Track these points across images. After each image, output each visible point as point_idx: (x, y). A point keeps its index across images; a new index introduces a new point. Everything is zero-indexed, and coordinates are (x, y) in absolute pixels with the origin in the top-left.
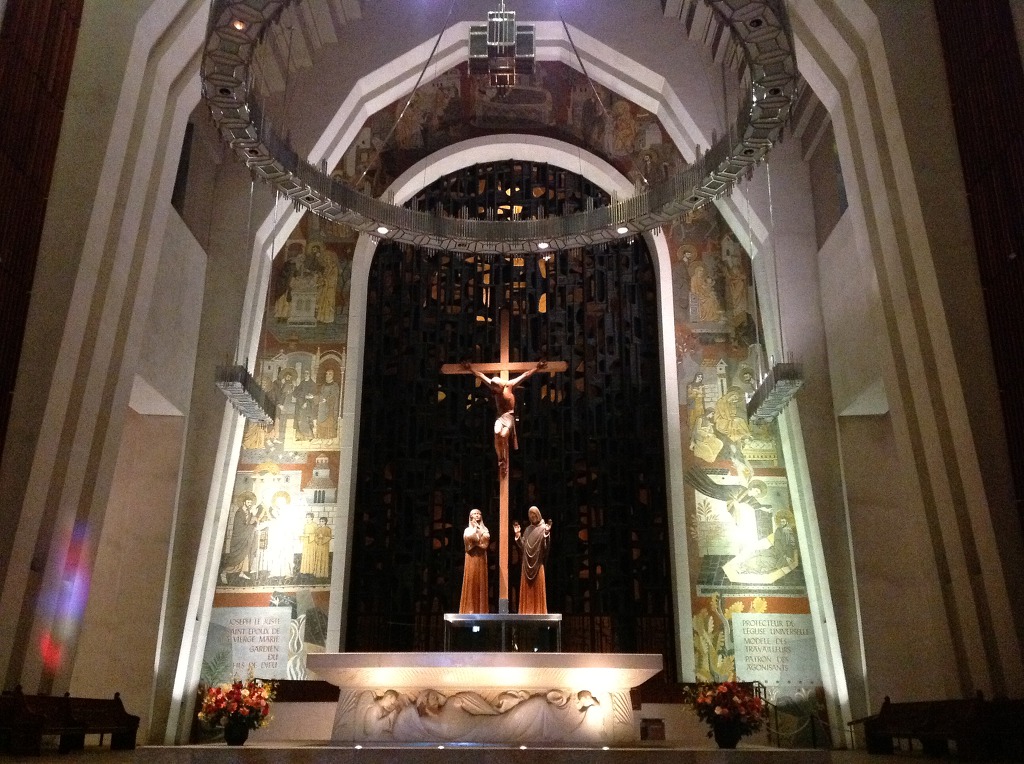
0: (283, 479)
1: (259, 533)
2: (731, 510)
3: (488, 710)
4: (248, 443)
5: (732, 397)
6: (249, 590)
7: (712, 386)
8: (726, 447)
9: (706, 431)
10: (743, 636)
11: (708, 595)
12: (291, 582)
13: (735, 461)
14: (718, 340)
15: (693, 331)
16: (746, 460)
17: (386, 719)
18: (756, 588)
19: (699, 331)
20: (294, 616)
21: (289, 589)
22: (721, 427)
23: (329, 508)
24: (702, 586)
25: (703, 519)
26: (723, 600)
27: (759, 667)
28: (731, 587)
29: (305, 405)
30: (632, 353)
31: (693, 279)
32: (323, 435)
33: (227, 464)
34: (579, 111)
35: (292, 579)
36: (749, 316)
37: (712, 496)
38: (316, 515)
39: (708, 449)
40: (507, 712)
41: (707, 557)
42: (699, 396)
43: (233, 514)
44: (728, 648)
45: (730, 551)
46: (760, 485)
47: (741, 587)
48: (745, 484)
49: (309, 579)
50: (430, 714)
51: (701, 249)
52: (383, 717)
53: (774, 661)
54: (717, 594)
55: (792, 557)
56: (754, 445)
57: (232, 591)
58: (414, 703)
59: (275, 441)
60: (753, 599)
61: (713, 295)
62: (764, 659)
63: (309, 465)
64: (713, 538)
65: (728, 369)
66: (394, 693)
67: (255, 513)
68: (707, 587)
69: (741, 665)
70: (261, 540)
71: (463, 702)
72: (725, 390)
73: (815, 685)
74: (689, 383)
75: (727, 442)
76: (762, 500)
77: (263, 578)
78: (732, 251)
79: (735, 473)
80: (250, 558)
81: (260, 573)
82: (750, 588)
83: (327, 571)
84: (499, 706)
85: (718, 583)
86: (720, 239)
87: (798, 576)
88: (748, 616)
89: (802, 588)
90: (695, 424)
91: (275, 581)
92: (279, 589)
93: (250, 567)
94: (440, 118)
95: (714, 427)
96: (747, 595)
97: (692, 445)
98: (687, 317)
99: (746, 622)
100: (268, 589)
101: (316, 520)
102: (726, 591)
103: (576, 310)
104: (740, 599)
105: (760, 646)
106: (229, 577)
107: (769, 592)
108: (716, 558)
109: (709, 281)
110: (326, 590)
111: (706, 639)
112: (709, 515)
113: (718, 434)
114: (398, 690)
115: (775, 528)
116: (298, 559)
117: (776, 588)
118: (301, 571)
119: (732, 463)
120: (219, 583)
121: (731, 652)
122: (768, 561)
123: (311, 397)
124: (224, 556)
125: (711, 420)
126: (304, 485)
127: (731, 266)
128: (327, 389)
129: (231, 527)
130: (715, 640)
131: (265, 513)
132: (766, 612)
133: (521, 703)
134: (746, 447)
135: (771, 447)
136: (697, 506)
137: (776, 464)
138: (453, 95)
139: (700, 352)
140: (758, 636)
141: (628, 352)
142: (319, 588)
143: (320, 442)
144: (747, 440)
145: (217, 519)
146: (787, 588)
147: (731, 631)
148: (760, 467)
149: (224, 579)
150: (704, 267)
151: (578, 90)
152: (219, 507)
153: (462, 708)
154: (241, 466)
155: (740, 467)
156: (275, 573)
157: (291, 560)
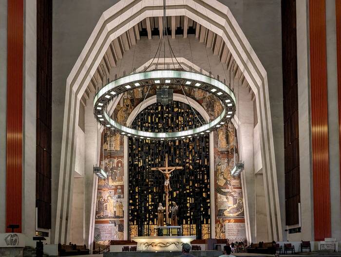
0: (109, 192)
1: (105, 206)
2: (227, 198)
4: (99, 183)
5: (229, 168)
6: (103, 220)
7: (224, 165)
8: (226, 182)
9: (221, 178)
10: (228, 228)
11: (220, 219)
12: (114, 218)
13: (229, 185)
14: (225, 153)
16: (231, 185)
18: (232, 217)
19: (220, 150)
20: (115, 225)
21: (113, 219)
22: (225, 177)
23: (122, 200)
24: (218, 217)
25: (219, 200)
26: (223, 220)
27: (231, 235)
28: (225, 217)
29: (114, 173)
30: (202, 156)
31: (219, 136)
32: (119, 181)
33: (95, 189)
37: (222, 194)
39: (222, 182)
41: (220, 210)
42: (220, 168)
43: (98, 202)
45: (226, 208)
46: (235, 192)
48: (231, 191)
49: (118, 217)
53: (235, 234)
54: (222, 218)
55: (242, 209)
56: (234, 181)
57: (99, 220)
59: (106, 183)
60: (231, 219)
61: (225, 140)
62: (232, 233)
63: (116, 188)
64: (222, 205)
65: (228, 161)
69: (227, 234)
70: (105, 208)
72: (227, 167)
74: (217, 165)
75: (227, 180)
76: (234, 195)
77: (107, 217)
78: (231, 127)
79: (228, 188)
80: (103, 212)
81: (106, 215)
83: (123, 215)
85: (222, 216)
86: (228, 123)
87: (243, 214)
88: (229, 223)
89: (243, 217)
90: (218, 176)
91: (110, 218)
92: (110, 219)
93: (103, 214)
96: (229, 218)
97: (217, 181)
98: (217, 146)
99: (229, 225)
100: (108, 219)
101: (119, 202)
104: (227, 220)
105: (232, 230)
106: (98, 217)
108: (222, 210)
109: (224, 136)
110: (123, 219)
111: (218, 229)
112: (221, 199)
113: (224, 178)
115: (238, 202)
116: (115, 212)
117: (236, 217)
118: (116, 215)
121: (225, 232)
122: (236, 210)
123: (115, 171)
124: (96, 211)
125: (223, 175)
126: (115, 194)
127: (230, 131)
128: (119, 168)
129: (97, 205)
130: (221, 230)
131: (106, 201)
132: (234, 222)
134: (232, 182)
135: (238, 181)
136: (218, 197)
137: (239, 186)
139: (221, 156)
140: (231, 228)
143: (118, 183)
144: (232, 180)
145: (94, 203)
146: (239, 217)
147: (225, 227)
148: (235, 187)
149: (97, 217)
152: (94, 200)
153: (160, 245)
154: (98, 189)
155: (230, 187)
156: (109, 215)
157: (113, 212)
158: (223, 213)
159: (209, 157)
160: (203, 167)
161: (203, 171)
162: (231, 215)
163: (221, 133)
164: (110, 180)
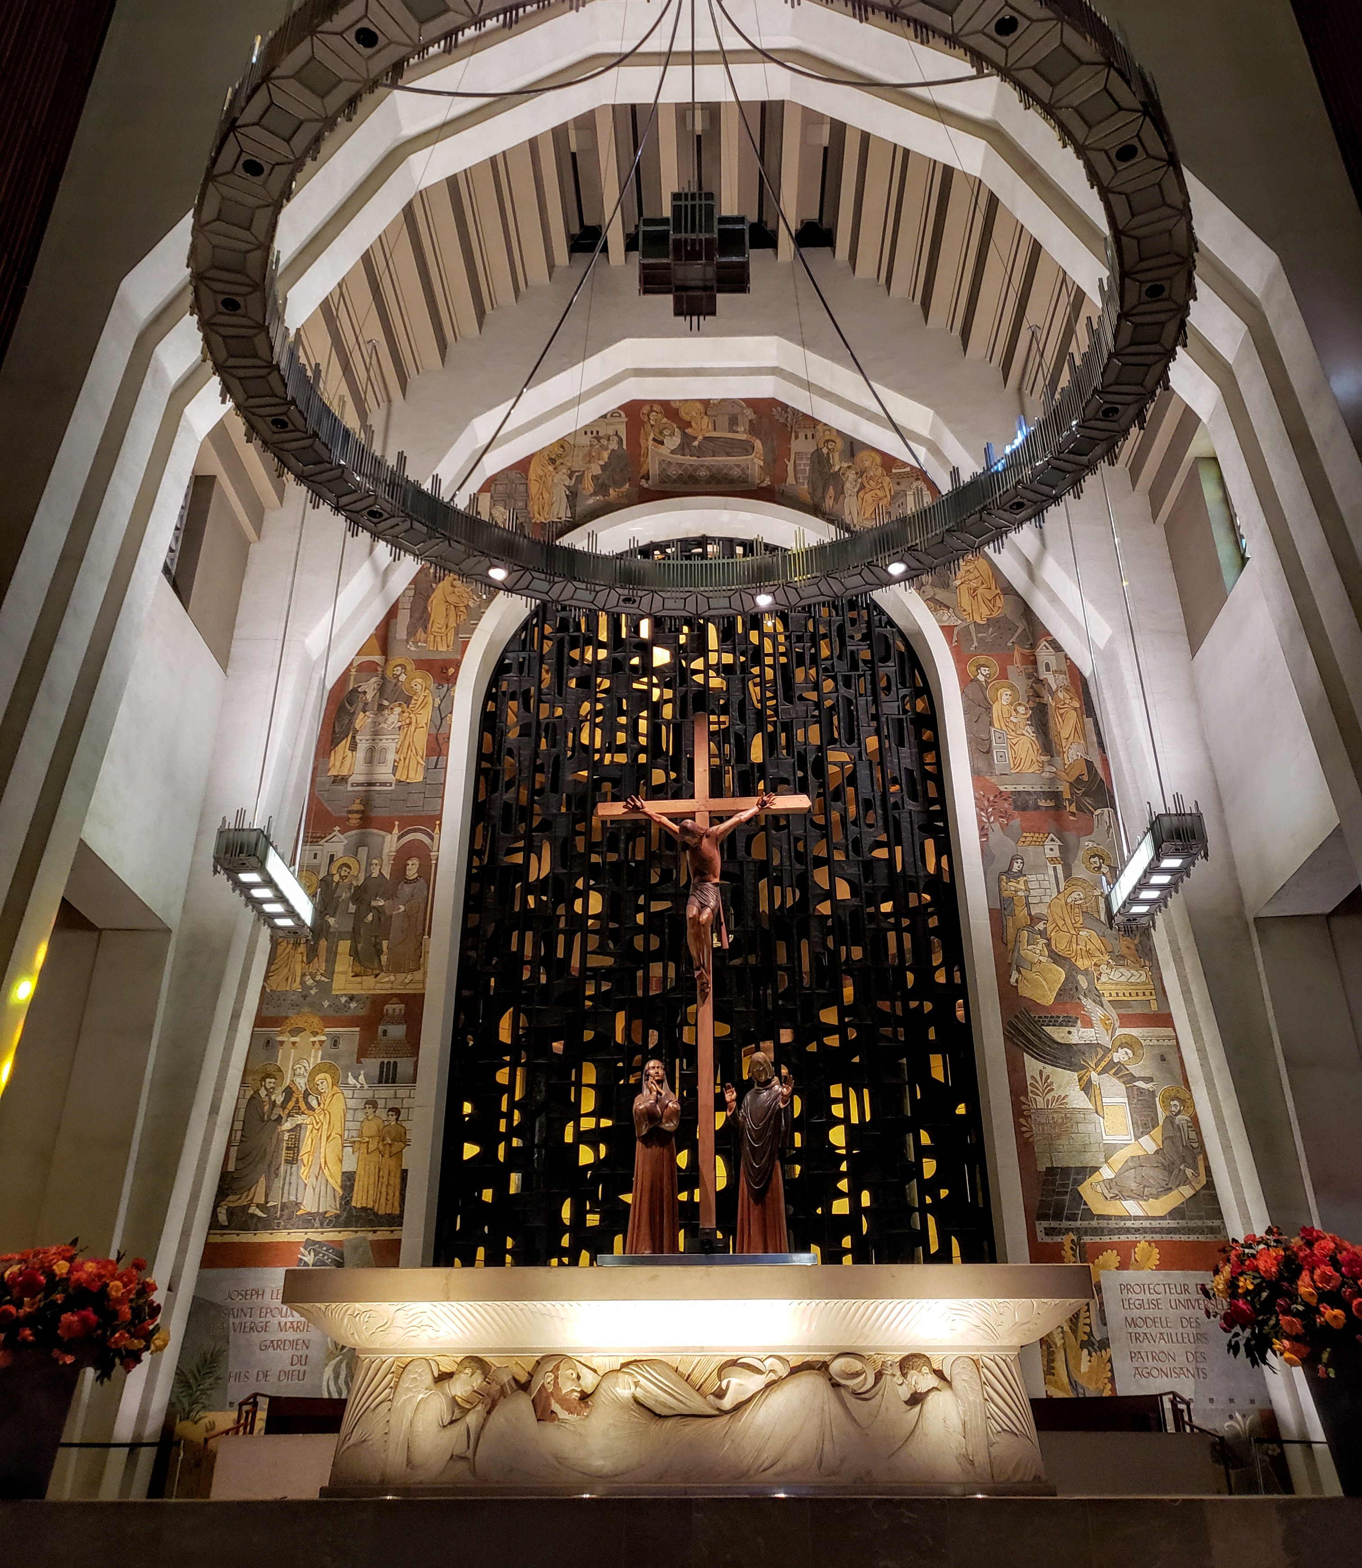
0: (328, 1043)
1: (286, 1136)
2: (1087, 1087)
3: (697, 1404)
4: (275, 980)
5: (1074, 895)
6: (264, 1237)
7: (1041, 877)
8: (1071, 979)
9: (1035, 952)
10: (1123, 1313)
11: (1058, 1239)
12: (335, 1222)
13: (1088, 1003)
14: (1042, 803)
15: (1002, 788)
16: (1105, 1000)
17: (460, 1428)
18: (1137, 1224)
19: (1011, 788)
21: (331, 1235)
22: (1061, 946)
23: (402, 1093)
24: (1045, 1224)
25: (1041, 1103)
26: (1082, 1246)
27: (1155, 1373)
28: (1094, 1223)
29: (370, 917)
30: (905, 825)
31: (996, 709)
32: (397, 968)
33: (236, 1016)
34: (805, 465)
35: (337, 1217)
36: (1089, 764)
37: (1054, 1062)
38: (381, 1104)
39: (1042, 983)
40: (738, 1407)
41: (1051, 1171)
42: (1020, 893)
43: (244, 1103)
44: (1098, 1337)
45: (1088, 1160)
46: (1130, 1044)
47: (1113, 1224)
48: (1106, 1041)
49: (366, 1218)
50: (562, 1414)
51: (1005, 661)
52: (452, 1422)
53: (1181, 1361)
54: (1072, 1236)
55: (1195, 1168)
56: (1115, 975)
57: (236, 1239)
58: (524, 1387)
59: (318, 978)
60: (1134, 1244)
61: (1029, 731)
62: (1162, 1356)
63: (374, 1016)
64: (1059, 1137)
65: (1065, 850)
66: (477, 1362)
67: (279, 1099)
68: (1054, 1224)
69: (1123, 1367)
70: (288, 1148)
71: (637, 1384)
72: (1062, 885)
73: (1258, 1405)
74: (1002, 874)
75: (1072, 971)
76: (1135, 1069)
77: (289, 1215)
78: (1053, 667)
79: (1088, 1023)
80: (268, 1178)
81: (284, 1205)
82: (1129, 1224)
83: (397, 1204)
84: (720, 1394)
85: (1072, 1218)
86: (1033, 646)
87: (1208, 1201)
88: (1129, 1276)
89: (1217, 1223)
90: (1016, 941)
91: (308, 1221)
92: (314, 1235)
93: (267, 1195)
94: (595, 478)
95: (1048, 945)
96: (1123, 1238)
97: (1015, 976)
98: (991, 765)
99: (1126, 1287)
100: (298, 1236)
101: (382, 1113)
102: (1087, 1231)
103: (811, 758)
104: (1111, 1246)
105: (1153, 1331)
106: (231, 1212)
107: (1161, 1231)
108: (1066, 1172)
109: (1021, 709)
110: (395, 1236)
112: (1049, 1097)
113: (1056, 958)
114: (488, 1358)
115: (1161, 1115)
116: (349, 1179)
117: (1173, 1224)
118: (353, 1204)
119: (1083, 1007)
120: (214, 1224)
121: (1104, 1344)
122: (1155, 1175)
123: (381, 903)
124: (224, 1176)
125: (1043, 934)
126: (362, 1053)
127: (1054, 687)
128: (407, 889)
129: (239, 1125)
130: (1074, 1322)
131: (297, 1101)
132: (1159, 1268)
133: (769, 1385)
134: (1104, 979)
135: (1143, 978)
136: (1029, 1081)
137: (1154, 1006)
138: (614, 445)
139: (1016, 822)
140: (1148, 1313)
141: (897, 823)
142: (383, 1234)
143: (392, 978)
144: (1104, 967)
145: (214, 1109)
146: (1192, 1224)
147: (1102, 1304)
148: (1130, 1011)
149: (223, 1218)
150: (1012, 687)
151: (801, 436)
152: (219, 1090)
153: (636, 1401)
154: (261, 1021)
155: (1096, 1012)
156: (309, 1205)
157: (336, 1182)
158: (1078, 1198)
159: (946, 829)
160: (914, 888)
161: (920, 912)
162: (1132, 1207)
163: (1005, 696)
164: (344, 964)
